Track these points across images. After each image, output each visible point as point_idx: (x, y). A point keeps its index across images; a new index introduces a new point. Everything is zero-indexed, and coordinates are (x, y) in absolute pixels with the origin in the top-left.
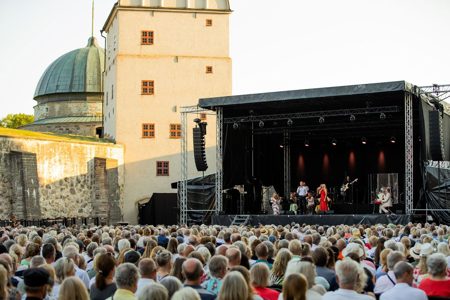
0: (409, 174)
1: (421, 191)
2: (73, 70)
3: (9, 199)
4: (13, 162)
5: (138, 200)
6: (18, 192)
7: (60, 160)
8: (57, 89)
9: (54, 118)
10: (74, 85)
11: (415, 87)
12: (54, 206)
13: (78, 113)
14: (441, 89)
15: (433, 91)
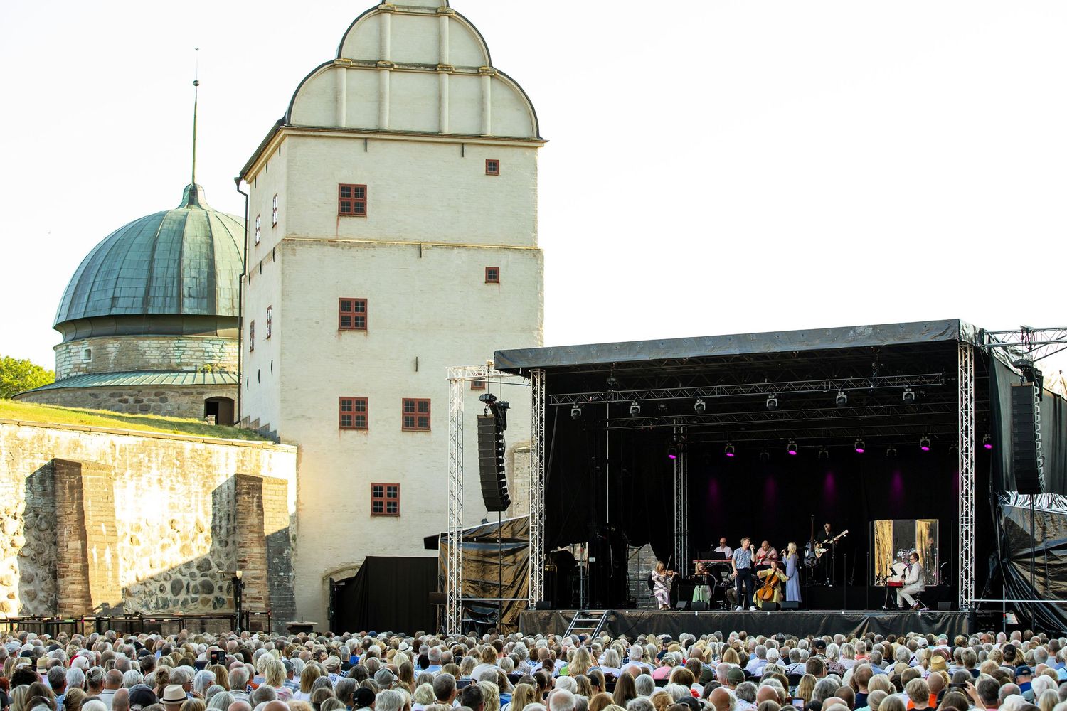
0: (967, 523)
1: (993, 560)
2: (152, 262)
3: (49, 569)
4: (60, 485)
5: (329, 571)
6: (72, 553)
7: (160, 481)
8: (113, 305)
9: (106, 373)
10: (154, 297)
11: (982, 332)
12: (146, 586)
13: (161, 364)
14: (1039, 337)
15: (1020, 341)
